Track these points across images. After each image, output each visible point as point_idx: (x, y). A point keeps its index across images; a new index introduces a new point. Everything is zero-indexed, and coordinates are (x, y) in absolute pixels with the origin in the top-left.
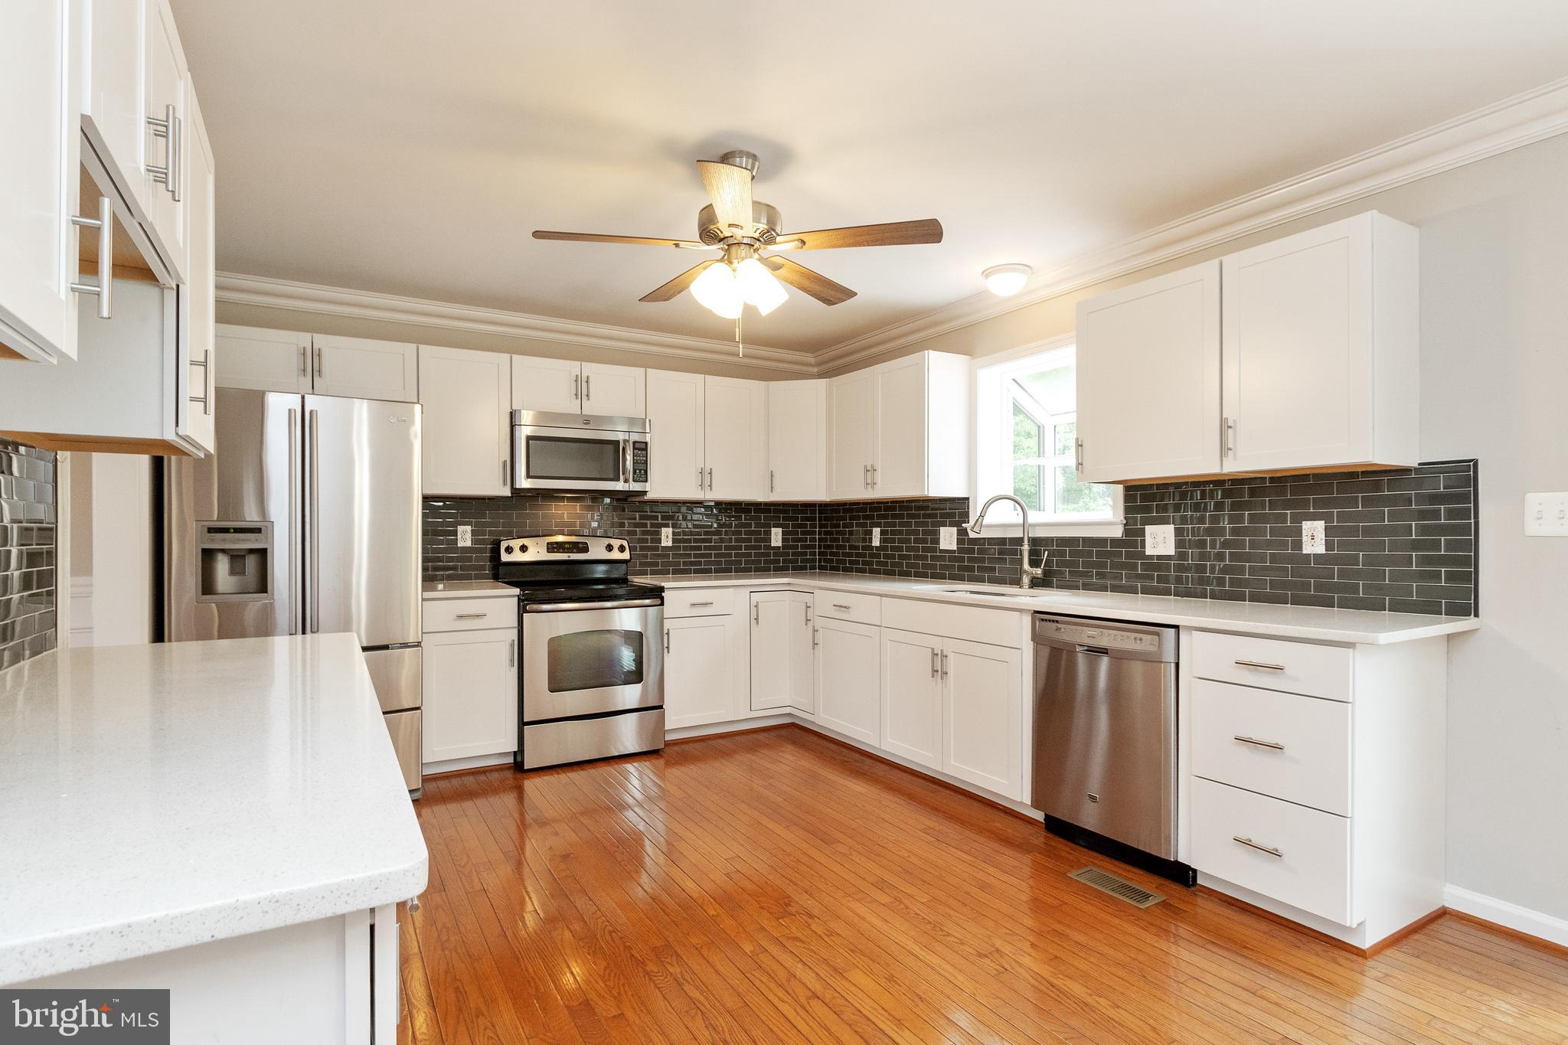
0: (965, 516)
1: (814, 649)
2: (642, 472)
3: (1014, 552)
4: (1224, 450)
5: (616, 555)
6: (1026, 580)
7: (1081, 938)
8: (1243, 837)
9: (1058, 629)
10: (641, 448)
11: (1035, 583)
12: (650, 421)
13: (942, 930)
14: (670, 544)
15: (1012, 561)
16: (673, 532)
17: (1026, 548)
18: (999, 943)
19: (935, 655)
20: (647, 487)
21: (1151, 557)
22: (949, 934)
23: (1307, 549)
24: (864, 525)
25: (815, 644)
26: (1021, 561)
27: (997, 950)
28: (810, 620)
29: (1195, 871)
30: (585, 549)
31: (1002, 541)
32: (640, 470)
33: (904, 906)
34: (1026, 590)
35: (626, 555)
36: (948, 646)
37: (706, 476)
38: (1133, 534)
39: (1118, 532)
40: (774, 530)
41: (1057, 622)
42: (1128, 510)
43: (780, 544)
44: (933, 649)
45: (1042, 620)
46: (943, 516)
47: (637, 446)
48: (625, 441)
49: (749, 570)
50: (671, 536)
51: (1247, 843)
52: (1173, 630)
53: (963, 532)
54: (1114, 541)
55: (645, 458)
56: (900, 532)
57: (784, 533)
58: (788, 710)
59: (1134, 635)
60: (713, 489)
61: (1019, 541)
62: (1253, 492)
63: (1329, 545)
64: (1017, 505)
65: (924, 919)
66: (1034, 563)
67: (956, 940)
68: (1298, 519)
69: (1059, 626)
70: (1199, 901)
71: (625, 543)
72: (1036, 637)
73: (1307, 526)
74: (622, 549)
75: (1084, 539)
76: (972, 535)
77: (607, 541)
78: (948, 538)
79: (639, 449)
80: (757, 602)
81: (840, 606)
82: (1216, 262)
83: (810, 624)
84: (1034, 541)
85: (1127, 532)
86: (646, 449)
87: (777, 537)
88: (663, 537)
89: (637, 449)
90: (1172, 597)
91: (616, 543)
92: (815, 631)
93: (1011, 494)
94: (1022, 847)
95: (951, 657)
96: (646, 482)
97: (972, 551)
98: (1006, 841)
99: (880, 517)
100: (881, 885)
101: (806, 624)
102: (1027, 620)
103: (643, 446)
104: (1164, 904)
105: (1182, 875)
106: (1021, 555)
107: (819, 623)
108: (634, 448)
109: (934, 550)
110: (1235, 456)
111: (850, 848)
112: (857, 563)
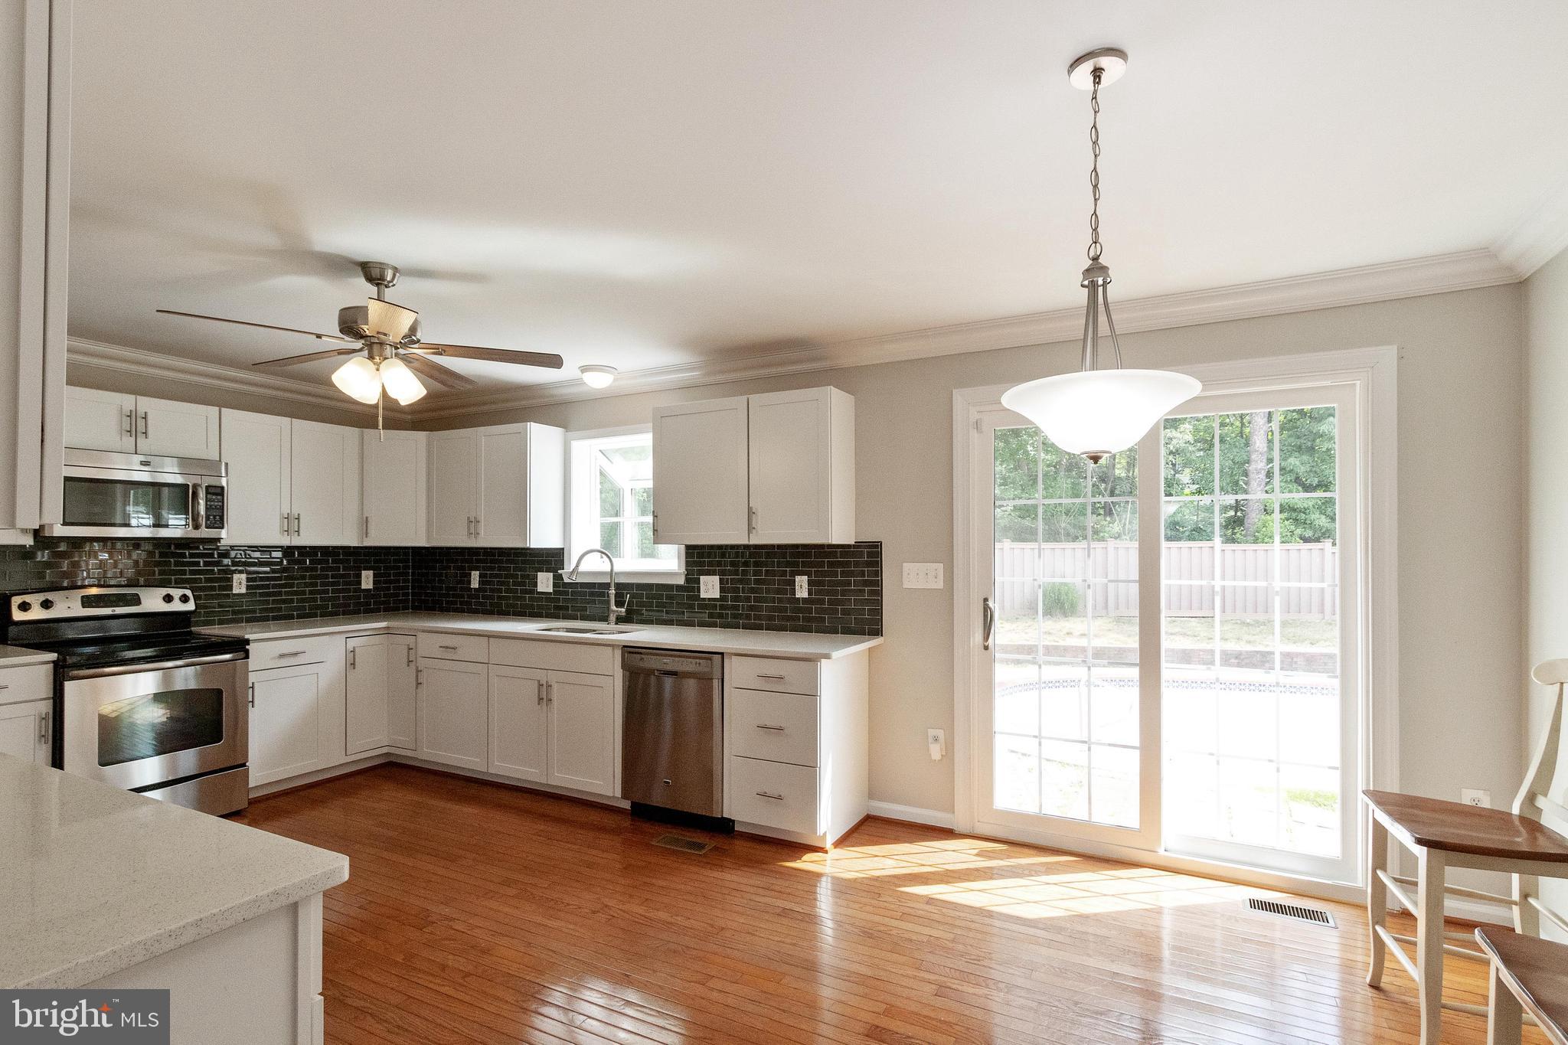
0: (561, 564)
1: (417, 688)
2: (217, 518)
3: (602, 594)
4: (750, 529)
5: (177, 606)
6: (613, 618)
7: (664, 884)
8: (762, 792)
9: (642, 659)
10: (217, 493)
11: (620, 620)
12: (227, 464)
13: (563, 903)
14: (243, 590)
15: (601, 602)
16: (247, 578)
17: (612, 592)
18: (606, 901)
19: (540, 685)
20: (223, 534)
21: (704, 599)
22: (568, 904)
23: (798, 595)
24: (462, 568)
25: (418, 684)
26: (608, 602)
27: (606, 906)
28: (412, 661)
29: (733, 821)
30: (136, 600)
31: (592, 585)
32: (215, 517)
33: (529, 894)
34: (613, 626)
35: (190, 606)
36: (553, 678)
37: (291, 522)
38: (692, 581)
39: (681, 581)
40: (364, 573)
41: (641, 653)
42: (688, 564)
43: (371, 587)
44: (539, 681)
45: (630, 652)
46: (539, 562)
47: (212, 490)
48: (195, 486)
49: (336, 614)
50: (244, 582)
51: (764, 795)
52: (720, 656)
53: (558, 578)
54: (679, 587)
55: (220, 504)
56: (500, 576)
57: (375, 576)
58: (385, 750)
59: (694, 661)
60: (301, 534)
61: (607, 586)
62: (768, 555)
63: (810, 593)
64: (603, 555)
65: (547, 898)
66: (619, 604)
67: (575, 907)
68: (794, 574)
69: (643, 656)
70: (737, 842)
71: (188, 593)
72: (624, 666)
73: (798, 578)
74: (184, 599)
75: (657, 585)
76: (566, 580)
77: (164, 591)
78: (545, 582)
79: (214, 494)
80: (354, 648)
81: (447, 647)
82: (744, 398)
83: (412, 665)
84: (618, 586)
85: (687, 580)
86: (222, 494)
87: (367, 580)
88: (234, 584)
89: (210, 493)
90: (718, 628)
91: (176, 593)
92: (418, 671)
93: (599, 548)
94: (616, 831)
95: (555, 687)
96: (222, 528)
97: (567, 593)
98: (602, 829)
99: (478, 561)
100: (507, 882)
101: (408, 666)
102: (618, 653)
103: (219, 491)
104: (716, 848)
105: (724, 827)
106: (608, 596)
107: (422, 663)
108: (207, 493)
109: (532, 592)
110: (757, 532)
111: (473, 860)
112: (455, 603)
